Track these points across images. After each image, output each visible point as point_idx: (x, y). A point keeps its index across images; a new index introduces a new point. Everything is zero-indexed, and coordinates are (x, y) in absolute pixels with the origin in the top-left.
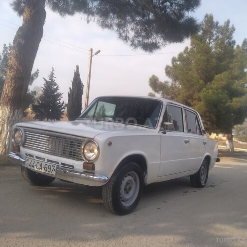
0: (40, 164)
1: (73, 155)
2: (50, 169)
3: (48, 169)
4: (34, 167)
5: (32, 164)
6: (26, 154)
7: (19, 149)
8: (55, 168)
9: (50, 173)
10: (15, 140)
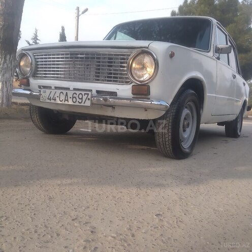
0: (65, 94)
1: (114, 77)
2: (82, 99)
3: (78, 100)
4: (55, 100)
5: (52, 96)
6: (40, 87)
7: (28, 81)
8: (89, 97)
9: (82, 104)
10: (20, 70)
